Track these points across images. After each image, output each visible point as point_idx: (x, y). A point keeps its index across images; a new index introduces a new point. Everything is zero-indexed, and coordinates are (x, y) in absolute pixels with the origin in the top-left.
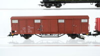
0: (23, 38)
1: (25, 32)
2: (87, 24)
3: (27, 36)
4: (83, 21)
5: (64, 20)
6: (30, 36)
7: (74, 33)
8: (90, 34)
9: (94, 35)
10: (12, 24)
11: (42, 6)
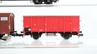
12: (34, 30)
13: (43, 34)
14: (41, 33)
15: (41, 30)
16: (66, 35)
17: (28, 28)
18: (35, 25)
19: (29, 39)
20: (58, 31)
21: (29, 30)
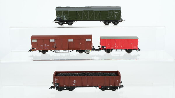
0: (41, 53)
1: (43, 49)
2: (91, 43)
3: (44, 52)
4: (87, 40)
5: (72, 40)
6: (47, 51)
7: (81, 49)
8: (94, 49)
9: (97, 50)
10: (32, 43)
11: (56, 23)
12: (108, 47)
13: (113, 50)
14: (112, 49)
15: (112, 48)
16: (129, 51)
17: (104, 46)
18: (108, 44)
19: (103, 52)
20: (124, 48)
21: (105, 47)
